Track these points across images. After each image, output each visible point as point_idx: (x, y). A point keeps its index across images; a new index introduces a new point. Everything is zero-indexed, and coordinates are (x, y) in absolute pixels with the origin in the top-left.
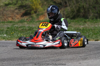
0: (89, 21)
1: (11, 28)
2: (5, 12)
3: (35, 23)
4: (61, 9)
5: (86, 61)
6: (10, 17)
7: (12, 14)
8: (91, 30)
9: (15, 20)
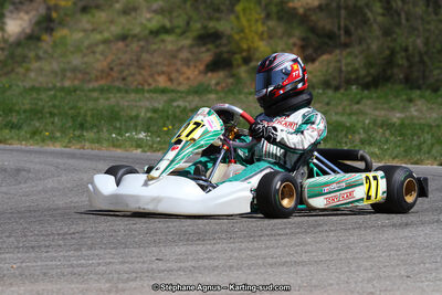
0: (421, 97)
1: (163, 111)
2: (145, 56)
3: (242, 96)
4: (330, 53)
5: (406, 232)
6: (163, 73)
7: (169, 65)
8: (426, 129)
9: (180, 84)
